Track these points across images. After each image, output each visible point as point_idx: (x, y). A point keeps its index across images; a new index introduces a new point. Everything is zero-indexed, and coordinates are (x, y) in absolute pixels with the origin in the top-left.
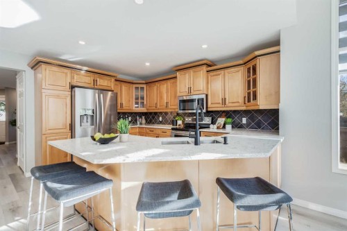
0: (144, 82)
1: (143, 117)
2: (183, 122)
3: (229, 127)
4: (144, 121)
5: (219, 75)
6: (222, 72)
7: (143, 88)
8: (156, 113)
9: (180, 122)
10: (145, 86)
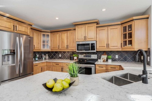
0: (49, 31)
1: (47, 55)
2: (78, 58)
3: (110, 61)
4: (47, 57)
5: (104, 30)
6: (106, 28)
7: (49, 35)
8: (56, 52)
9: (75, 58)
10: (49, 34)
